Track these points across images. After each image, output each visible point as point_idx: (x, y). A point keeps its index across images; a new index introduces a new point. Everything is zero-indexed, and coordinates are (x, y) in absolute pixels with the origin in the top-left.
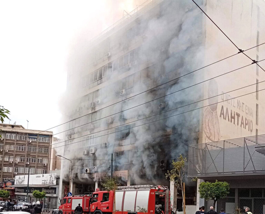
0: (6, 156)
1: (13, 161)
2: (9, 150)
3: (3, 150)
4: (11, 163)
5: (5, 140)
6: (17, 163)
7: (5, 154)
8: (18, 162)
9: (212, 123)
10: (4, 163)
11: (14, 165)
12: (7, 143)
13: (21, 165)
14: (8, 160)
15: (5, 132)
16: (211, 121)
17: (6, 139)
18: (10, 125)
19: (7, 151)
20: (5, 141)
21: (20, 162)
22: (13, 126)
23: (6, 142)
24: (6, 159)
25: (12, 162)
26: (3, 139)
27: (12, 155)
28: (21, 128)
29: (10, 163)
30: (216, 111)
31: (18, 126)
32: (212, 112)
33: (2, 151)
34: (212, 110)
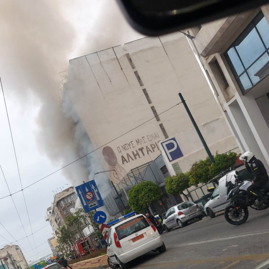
15: (69, 196)
30: (117, 164)
32: (114, 167)
34: (114, 166)
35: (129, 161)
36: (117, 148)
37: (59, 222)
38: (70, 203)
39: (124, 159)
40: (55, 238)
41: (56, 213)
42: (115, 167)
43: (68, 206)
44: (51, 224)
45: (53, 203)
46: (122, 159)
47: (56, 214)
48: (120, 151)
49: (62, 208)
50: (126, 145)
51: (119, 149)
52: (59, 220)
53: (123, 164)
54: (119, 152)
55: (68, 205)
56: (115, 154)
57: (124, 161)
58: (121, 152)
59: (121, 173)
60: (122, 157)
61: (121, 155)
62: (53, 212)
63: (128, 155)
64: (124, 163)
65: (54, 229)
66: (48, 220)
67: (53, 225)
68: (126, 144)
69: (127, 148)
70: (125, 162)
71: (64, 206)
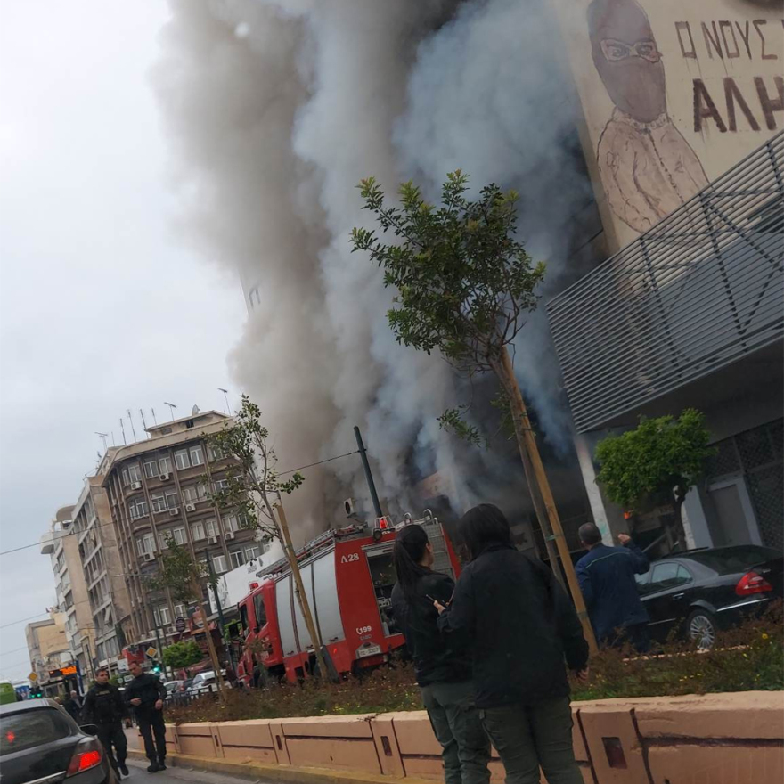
0: (194, 524)
1: (218, 534)
2: (197, 502)
3: (179, 509)
4: (215, 541)
5: (176, 475)
6: (232, 537)
7: (191, 519)
8: (235, 533)
9: (659, 173)
10: (197, 549)
11: (224, 545)
12: (184, 484)
13: (247, 538)
14: (203, 537)
15: (170, 451)
16: (649, 167)
17: (178, 471)
18: (179, 423)
19: (193, 509)
20: (176, 480)
21: (243, 531)
22: (189, 423)
23: (180, 482)
24: (199, 534)
25: (218, 537)
26: (171, 475)
27: (209, 515)
28: (215, 420)
29: (211, 545)
30: (664, 116)
31: (204, 417)
32: (642, 126)
33: (177, 512)
34: (642, 121)
35: (733, 128)
36: (678, 24)
37: (94, 554)
38: (167, 478)
39: (705, 106)
40: (54, 624)
41: (94, 519)
42: (646, 131)
43: (152, 489)
44: (58, 568)
45: (89, 478)
46: (697, 103)
47: (91, 524)
48: (688, 49)
49: (129, 493)
50: (726, 28)
51: (684, 32)
52: (99, 545)
53: (698, 127)
54: (685, 55)
55: (152, 486)
56: (659, 55)
57: (707, 115)
58: (693, 55)
59: (677, 179)
60: (699, 86)
61: (691, 72)
62: (79, 516)
63: (730, 86)
64: (703, 124)
65: (65, 583)
66: (49, 550)
67: (62, 572)
68: (727, 23)
69: (732, 49)
70: (710, 120)
71: (138, 486)
